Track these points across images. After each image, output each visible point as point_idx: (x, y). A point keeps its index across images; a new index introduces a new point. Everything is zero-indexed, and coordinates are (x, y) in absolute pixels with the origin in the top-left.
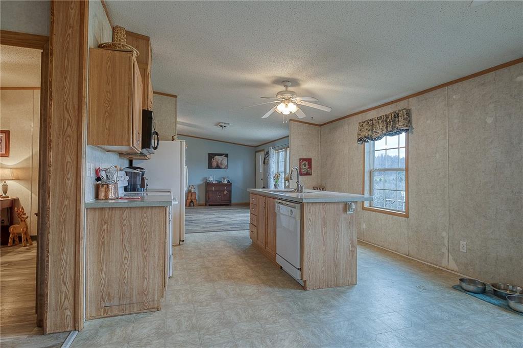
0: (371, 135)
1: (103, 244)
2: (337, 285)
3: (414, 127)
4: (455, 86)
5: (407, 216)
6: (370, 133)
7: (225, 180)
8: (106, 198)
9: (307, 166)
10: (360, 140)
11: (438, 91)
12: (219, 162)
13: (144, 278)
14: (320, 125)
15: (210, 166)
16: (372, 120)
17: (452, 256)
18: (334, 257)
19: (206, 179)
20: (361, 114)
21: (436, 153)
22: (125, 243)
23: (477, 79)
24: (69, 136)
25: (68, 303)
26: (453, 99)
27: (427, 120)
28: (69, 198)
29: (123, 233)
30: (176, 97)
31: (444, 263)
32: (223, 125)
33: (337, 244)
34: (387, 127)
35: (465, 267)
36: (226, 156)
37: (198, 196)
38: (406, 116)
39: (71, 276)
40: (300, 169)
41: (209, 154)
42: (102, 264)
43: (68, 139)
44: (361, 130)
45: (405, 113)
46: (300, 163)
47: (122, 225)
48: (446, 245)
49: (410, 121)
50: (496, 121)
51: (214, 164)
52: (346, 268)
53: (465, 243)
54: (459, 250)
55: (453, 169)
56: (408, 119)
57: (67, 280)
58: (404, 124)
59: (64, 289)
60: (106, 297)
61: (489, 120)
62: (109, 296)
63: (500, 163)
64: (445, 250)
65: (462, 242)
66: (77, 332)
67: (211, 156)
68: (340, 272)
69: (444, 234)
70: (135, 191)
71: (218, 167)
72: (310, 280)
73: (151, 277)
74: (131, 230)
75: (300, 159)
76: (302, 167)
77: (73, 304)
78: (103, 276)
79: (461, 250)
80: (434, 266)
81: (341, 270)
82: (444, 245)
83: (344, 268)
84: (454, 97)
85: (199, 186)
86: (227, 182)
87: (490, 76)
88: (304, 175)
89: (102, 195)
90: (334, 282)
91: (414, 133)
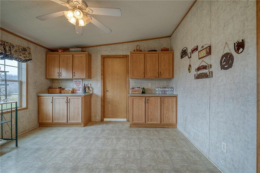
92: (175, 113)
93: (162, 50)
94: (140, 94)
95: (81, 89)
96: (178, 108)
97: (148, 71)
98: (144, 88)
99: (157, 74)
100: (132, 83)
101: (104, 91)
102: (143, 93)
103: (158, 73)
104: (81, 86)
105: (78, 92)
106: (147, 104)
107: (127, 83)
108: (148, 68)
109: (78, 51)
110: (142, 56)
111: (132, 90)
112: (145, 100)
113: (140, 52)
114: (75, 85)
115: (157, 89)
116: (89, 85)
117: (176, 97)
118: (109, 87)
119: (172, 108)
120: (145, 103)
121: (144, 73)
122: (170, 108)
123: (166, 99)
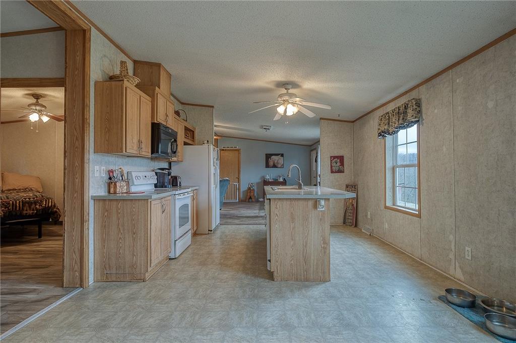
0: (388, 130)
1: (105, 226)
2: (307, 280)
3: (424, 118)
4: (458, 68)
5: (419, 216)
6: (386, 127)
7: (281, 178)
8: (115, 193)
9: (339, 164)
10: (380, 135)
11: (444, 75)
12: (276, 162)
13: (133, 255)
14: (353, 122)
15: (267, 166)
16: (388, 113)
17: (459, 263)
18: (303, 253)
19: (263, 177)
20: (382, 108)
21: (443, 146)
22: (120, 227)
23: (478, 57)
24: (77, 148)
25: (77, 267)
26: (457, 83)
27: (435, 109)
28: (77, 192)
29: (119, 219)
30: (213, 107)
31: (452, 272)
32: (267, 128)
33: (306, 239)
34: (399, 119)
35: (470, 277)
36: (282, 155)
37: (257, 192)
38: (415, 107)
39: (78, 248)
40: (331, 167)
41: (266, 154)
42: (104, 241)
43: (76, 149)
44: (380, 125)
45: (414, 103)
46: (331, 161)
47: (118, 213)
48: (453, 250)
49: (420, 112)
50: (497, 105)
51: (271, 163)
52: (317, 263)
53: (469, 249)
54: (464, 257)
55: (458, 163)
56: (418, 109)
57: (76, 250)
58: (413, 116)
59: (74, 256)
60: (107, 266)
61: (491, 105)
62: (109, 266)
63: (501, 155)
64: (452, 256)
65: (467, 248)
66: (82, 289)
67: (268, 156)
68: (310, 267)
69: (451, 237)
70: (162, 187)
71: (275, 166)
72: (277, 271)
73: (139, 255)
74: (124, 217)
75: (331, 157)
76: (333, 165)
77: (80, 268)
78: (105, 250)
79: (467, 257)
80: (442, 272)
81: (312, 265)
82: (451, 250)
83: (315, 263)
84: (458, 81)
85: (258, 184)
86: (282, 181)
87: (490, 52)
88: (336, 172)
89: (112, 190)
90: (304, 276)
91: (425, 124)
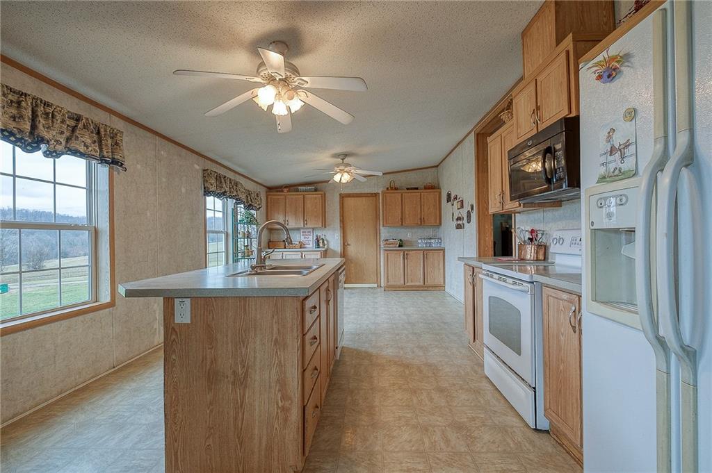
92: (442, 271)
93: (426, 188)
94: (395, 247)
95: (311, 243)
96: (446, 264)
97: (407, 216)
98: (401, 240)
99: (419, 221)
100: (385, 233)
101: (345, 244)
102: (400, 246)
103: (421, 219)
104: (311, 238)
105: (308, 246)
106: (406, 261)
107: (377, 233)
108: (407, 213)
109: (310, 190)
110: (399, 196)
111: (385, 243)
112: (404, 255)
113: (396, 191)
114: (302, 237)
115: (420, 241)
116: (323, 237)
117: (443, 250)
118: (351, 239)
119: (439, 265)
120: (404, 259)
121: (402, 219)
122: (436, 265)
123: (430, 254)
